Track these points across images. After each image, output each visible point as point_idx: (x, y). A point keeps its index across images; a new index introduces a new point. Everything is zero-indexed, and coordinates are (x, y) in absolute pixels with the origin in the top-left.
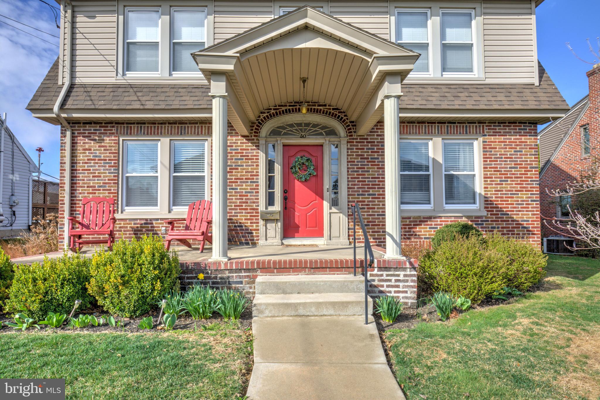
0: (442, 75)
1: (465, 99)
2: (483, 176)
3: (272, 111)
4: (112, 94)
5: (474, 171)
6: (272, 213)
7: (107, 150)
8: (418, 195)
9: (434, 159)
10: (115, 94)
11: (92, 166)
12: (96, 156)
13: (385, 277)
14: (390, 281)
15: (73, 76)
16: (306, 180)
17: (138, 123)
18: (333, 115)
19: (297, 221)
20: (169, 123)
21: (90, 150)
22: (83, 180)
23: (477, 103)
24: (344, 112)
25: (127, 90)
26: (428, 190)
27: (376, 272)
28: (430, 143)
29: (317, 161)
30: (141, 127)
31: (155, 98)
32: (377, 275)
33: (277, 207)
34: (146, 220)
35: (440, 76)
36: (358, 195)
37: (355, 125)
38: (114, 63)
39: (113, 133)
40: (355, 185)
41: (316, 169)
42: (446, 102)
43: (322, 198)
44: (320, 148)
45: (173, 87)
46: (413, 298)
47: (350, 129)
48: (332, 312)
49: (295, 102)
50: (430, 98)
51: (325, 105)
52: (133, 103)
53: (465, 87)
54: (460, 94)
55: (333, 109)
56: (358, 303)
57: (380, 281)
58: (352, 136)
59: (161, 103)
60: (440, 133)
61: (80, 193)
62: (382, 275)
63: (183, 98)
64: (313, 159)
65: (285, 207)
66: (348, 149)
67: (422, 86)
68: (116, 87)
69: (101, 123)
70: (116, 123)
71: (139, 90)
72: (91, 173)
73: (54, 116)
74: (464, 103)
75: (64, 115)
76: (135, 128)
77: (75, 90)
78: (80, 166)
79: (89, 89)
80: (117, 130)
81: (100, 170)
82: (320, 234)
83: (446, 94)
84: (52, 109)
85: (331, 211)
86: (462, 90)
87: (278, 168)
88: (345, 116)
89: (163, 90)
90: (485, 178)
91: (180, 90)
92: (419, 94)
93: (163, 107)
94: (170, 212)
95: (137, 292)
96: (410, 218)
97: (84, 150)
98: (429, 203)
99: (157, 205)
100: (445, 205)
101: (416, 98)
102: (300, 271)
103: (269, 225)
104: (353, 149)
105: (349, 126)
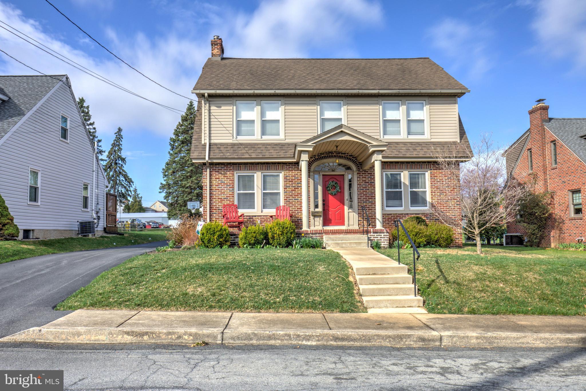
0: (408, 137)
1: (419, 151)
2: (430, 192)
3: (317, 157)
4: (232, 149)
5: (425, 188)
6: (317, 212)
7: (228, 178)
8: (397, 202)
9: (404, 183)
10: (234, 149)
11: (220, 188)
12: (222, 182)
13: (375, 236)
14: (378, 237)
15: (210, 139)
16: (335, 194)
17: (244, 164)
18: (350, 159)
19: (330, 217)
20: (261, 164)
21: (219, 178)
22: (216, 195)
23: (425, 153)
24: (355, 157)
25: (240, 146)
26: (401, 199)
27: (372, 234)
28: (402, 174)
29: (340, 184)
30: (246, 166)
31: (255, 152)
32: (372, 235)
33: (320, 209)
34: (250, 216)
35: (406, 137)
36: (363, 202)
37: (361, 165)
38: (231, 132)
39: (231, 170)
40: (361, 197)
41: (340, 188)
42: (409, 153)
43: (344, 204)
44: (342, 176)
45: (263, 144)
46: (387, 245)
47: (359, 166)
48: (355, 246)
49: (329, 152)
50: (401, 151)
51: (345, 154)
52: (244, 154)
53: (420, 143)
54: (417, 148)
55: (349, 156)
56: (365, 242)
57: (373, 238)
58: (359, 170)
59: (259, 154)
60: (407, 168)
61: (214, 202)
62: (374, 235)
63: (270, 151)
64: (339, 183)
65: (324, 209)
66: (358, 177)
67: (397, 143)
68: (233, 145)
69: (225, 164)
70: (233, 164)
71: (246, 146)
72: (220, 191)
73: (205, 161)
74: (418, 153)
75: (209, 161)
76: (242, 166)
77: (212, 147)
78: (214, 188)
79: (219, 146)
80: (233, 168)
81: (224, 189)
82: (343, 224)
83: (410, 148)
84: (205, 158)
85: (349, 211)
86: (418, 145)
87: (320, 188)
88: (356, 159)
89: (259, 146)
90: (431, 192)
91: (267, 146)
92: (395, 148)
93: (261, 156)
94: (262, 212)
95: (286, 237)
96: (391, 214)
97: (215, 178)
98: (402, 207)
99: (254, 208)
100: (410, 208)
101: (393, 151)
102: (341, 234)
103: (316, 219)
104: (360, 177)
105: (358, 165)
